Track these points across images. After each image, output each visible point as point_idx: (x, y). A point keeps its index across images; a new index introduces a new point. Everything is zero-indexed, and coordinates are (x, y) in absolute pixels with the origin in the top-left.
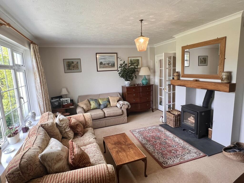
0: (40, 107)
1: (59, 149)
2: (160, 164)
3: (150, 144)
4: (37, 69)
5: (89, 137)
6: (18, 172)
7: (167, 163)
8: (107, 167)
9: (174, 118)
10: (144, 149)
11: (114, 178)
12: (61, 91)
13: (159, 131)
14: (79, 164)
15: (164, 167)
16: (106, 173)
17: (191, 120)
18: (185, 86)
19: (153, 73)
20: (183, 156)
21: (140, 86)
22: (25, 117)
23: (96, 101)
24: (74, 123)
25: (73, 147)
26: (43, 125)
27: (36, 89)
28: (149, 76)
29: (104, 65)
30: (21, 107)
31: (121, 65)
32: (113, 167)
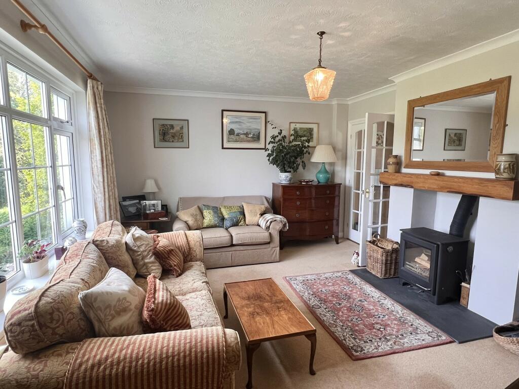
0: (97, 212)
1: (126, 288)
2: (347, 350)
3: (326, 308)
4: (97, 131)
5: (193, 279)
6: (31, 323)
7: (362, 350)
8: (225, 333)
9: (384, 258)
10: (313, 317)
11: (239, 356)
12: (143, 185)
13: (349, 283)
14: (164, 324)
15: (354, 358)
16: (221, 344)
17: (422, 263)
18: (412, 187)
19: (342, 159)
20: (400, 339)
21: (311, 186)
22: (66, 229)
23: (216, 210)
24: (164, 247)
25: (155, 288)
26: (97, 241)
27: (93, 173)
28: (332, 164)
29: (238, 135)
30: (57, 206)
31: (274, 137)
32: (238, 335)
